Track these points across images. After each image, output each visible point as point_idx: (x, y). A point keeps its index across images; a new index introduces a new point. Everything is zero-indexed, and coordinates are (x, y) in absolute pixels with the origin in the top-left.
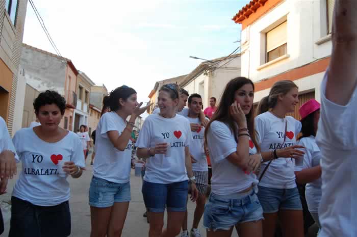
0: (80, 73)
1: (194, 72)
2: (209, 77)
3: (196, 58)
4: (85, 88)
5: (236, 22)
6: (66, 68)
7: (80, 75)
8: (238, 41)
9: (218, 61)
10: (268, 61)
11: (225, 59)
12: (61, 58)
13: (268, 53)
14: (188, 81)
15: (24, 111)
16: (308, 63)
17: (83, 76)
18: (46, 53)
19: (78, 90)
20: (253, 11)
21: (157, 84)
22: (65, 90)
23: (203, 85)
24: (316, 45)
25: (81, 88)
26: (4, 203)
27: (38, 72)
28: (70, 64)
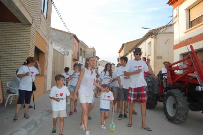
0: (80, 41)
1: (144, 37)
2: (154, 39)
3: (145, 28)
4: (83, 49)
5: (170, 5)
6: (73, 39)
7: (81, 42)
8: (171, 16)
9: (159, 29)
10: (191, 27)
11: (163, 27)
12: (70, 34)
13: (191, 22)
14: (141, 42)
15: (53, 63)
17: (82, 43)
18: (62, 31)
19: (80, 51)
21: (123, 45)
22: (73, 51)
23: (150, 44)
25: (81, 49)
26: (45, 112)
27: (59, 42)
28: (75, 36)
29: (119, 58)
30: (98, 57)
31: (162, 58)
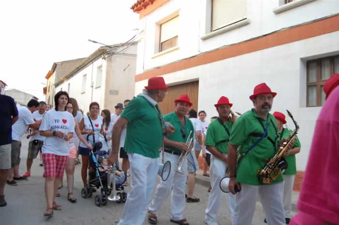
1: (92, 56)
2: (107, 61)
3: (94, 42)
5: (134, 11)
8: (136, 29)
9: (117, 47)
10: (161, 51)
11: (123, 45)
13: (162, 43)
14: (87, 64)
16: (193, 55)
20: (150, 3)
21: (55, 66)
23: (101, 69)
24: (201, 41)
29: (46, 88)
30: (4, 82)
31: (117, 94)
